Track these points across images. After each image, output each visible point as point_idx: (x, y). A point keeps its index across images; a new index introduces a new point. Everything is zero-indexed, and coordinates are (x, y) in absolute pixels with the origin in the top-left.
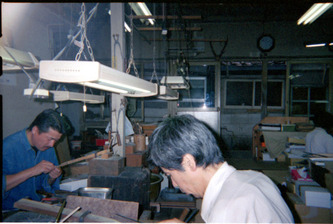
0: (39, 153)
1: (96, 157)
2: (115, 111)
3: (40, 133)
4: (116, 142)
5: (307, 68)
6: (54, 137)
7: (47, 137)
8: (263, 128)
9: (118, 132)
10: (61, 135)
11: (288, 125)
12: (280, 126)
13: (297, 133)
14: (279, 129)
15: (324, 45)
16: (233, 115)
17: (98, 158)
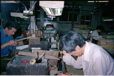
0: (8, 37)
1: (31, 38)
2: (32, 21)
3: (9, 30)
4: (33, 33)
5: (85, 9)
6: (14, 31)
7: (11, 31)
8: (74, 29)
9: (33, 30)
10: (17, 30)
11: (82, 28)
12: (79, 28)
13: (84, 30)
14: (79, 29)
15: (94, 2)
16: (61, 24)
17: (32, 38)
